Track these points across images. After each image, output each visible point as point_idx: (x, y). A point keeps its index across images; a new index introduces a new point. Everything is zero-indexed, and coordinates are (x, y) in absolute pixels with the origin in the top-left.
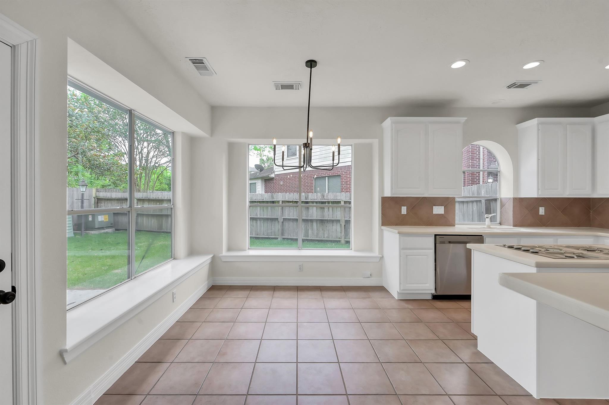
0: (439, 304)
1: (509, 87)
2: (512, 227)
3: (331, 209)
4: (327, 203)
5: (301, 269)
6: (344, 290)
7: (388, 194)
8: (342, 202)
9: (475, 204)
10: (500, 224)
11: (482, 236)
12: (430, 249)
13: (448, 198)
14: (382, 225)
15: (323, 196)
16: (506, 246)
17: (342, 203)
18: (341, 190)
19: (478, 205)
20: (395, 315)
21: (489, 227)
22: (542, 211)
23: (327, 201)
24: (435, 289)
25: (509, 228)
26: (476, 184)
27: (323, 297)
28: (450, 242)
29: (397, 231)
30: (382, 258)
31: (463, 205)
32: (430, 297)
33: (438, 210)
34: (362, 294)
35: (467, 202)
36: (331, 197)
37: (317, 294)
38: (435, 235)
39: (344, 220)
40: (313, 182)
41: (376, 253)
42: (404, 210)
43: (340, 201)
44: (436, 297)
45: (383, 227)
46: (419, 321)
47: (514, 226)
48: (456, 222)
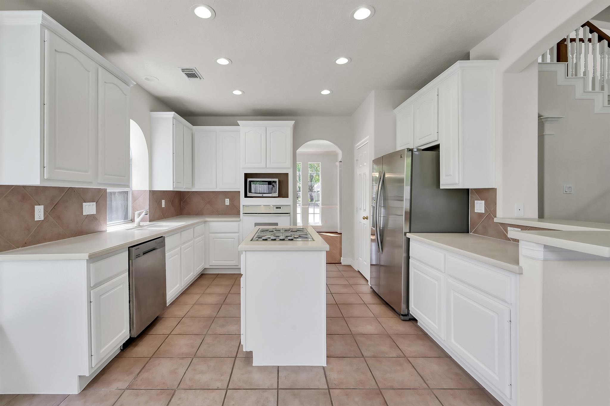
11: (163, 236)
13: (100, 190)
22: (163, 204)
24: (130, 331)
28: (144, 253)
32: (119, 350)
38: (129, 248)
42: (39, 213)
47: (150, 221)
48: (108, 223)
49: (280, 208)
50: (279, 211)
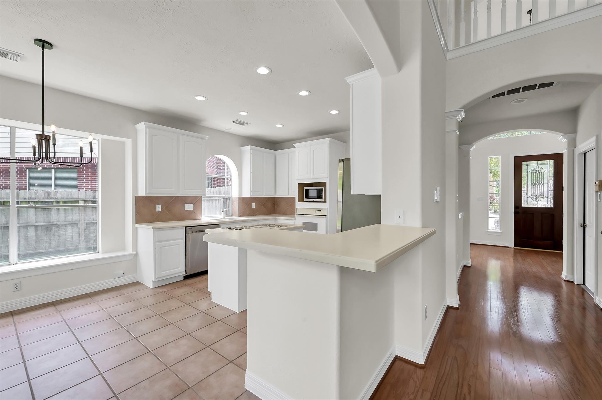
0: (189, 281)
1: (234, 122)
2: (238, 217)
3: (62, 210)
4: (54, 203)
5: (17, 287)
6: (90, 297)
7: (142, 193)
8: (80, 201)
9: (217, 201)
10: (232, 215)
11: (218, 224)
12: (181, 239)
13: (196, 197)
14: (137, 222)
15: (49, 194)
16: (228, 228)
17: (82, 203)
18: (78, 187)
19: (219, 202)
20: (150, 301)
21: (224, 218)
22: (254, 206)
23: (56, 200)
24: (186, 270)
25: (236, 218)
26: (223, 185)
27: (59, 311)
28: (196, 232)
29: (151, 227)
30: (136, 255)
31: (210, 203)
32: (181, 278)
33: (189, 207)
34: (115, 293)
35: (212, 200)
36: (61, 194)
37: (50, 310)
38: (186, 227)
39: (84, 223)
40: (26, 174)
41: (130, 251)
42: (159, 208)
43: (79, 201)
44: (186, 278)
45: (137, 225)
46: (171, 298)
47: (239, 216)
48: (202, 216)
49: (320, 211)
50: (319, 213)
